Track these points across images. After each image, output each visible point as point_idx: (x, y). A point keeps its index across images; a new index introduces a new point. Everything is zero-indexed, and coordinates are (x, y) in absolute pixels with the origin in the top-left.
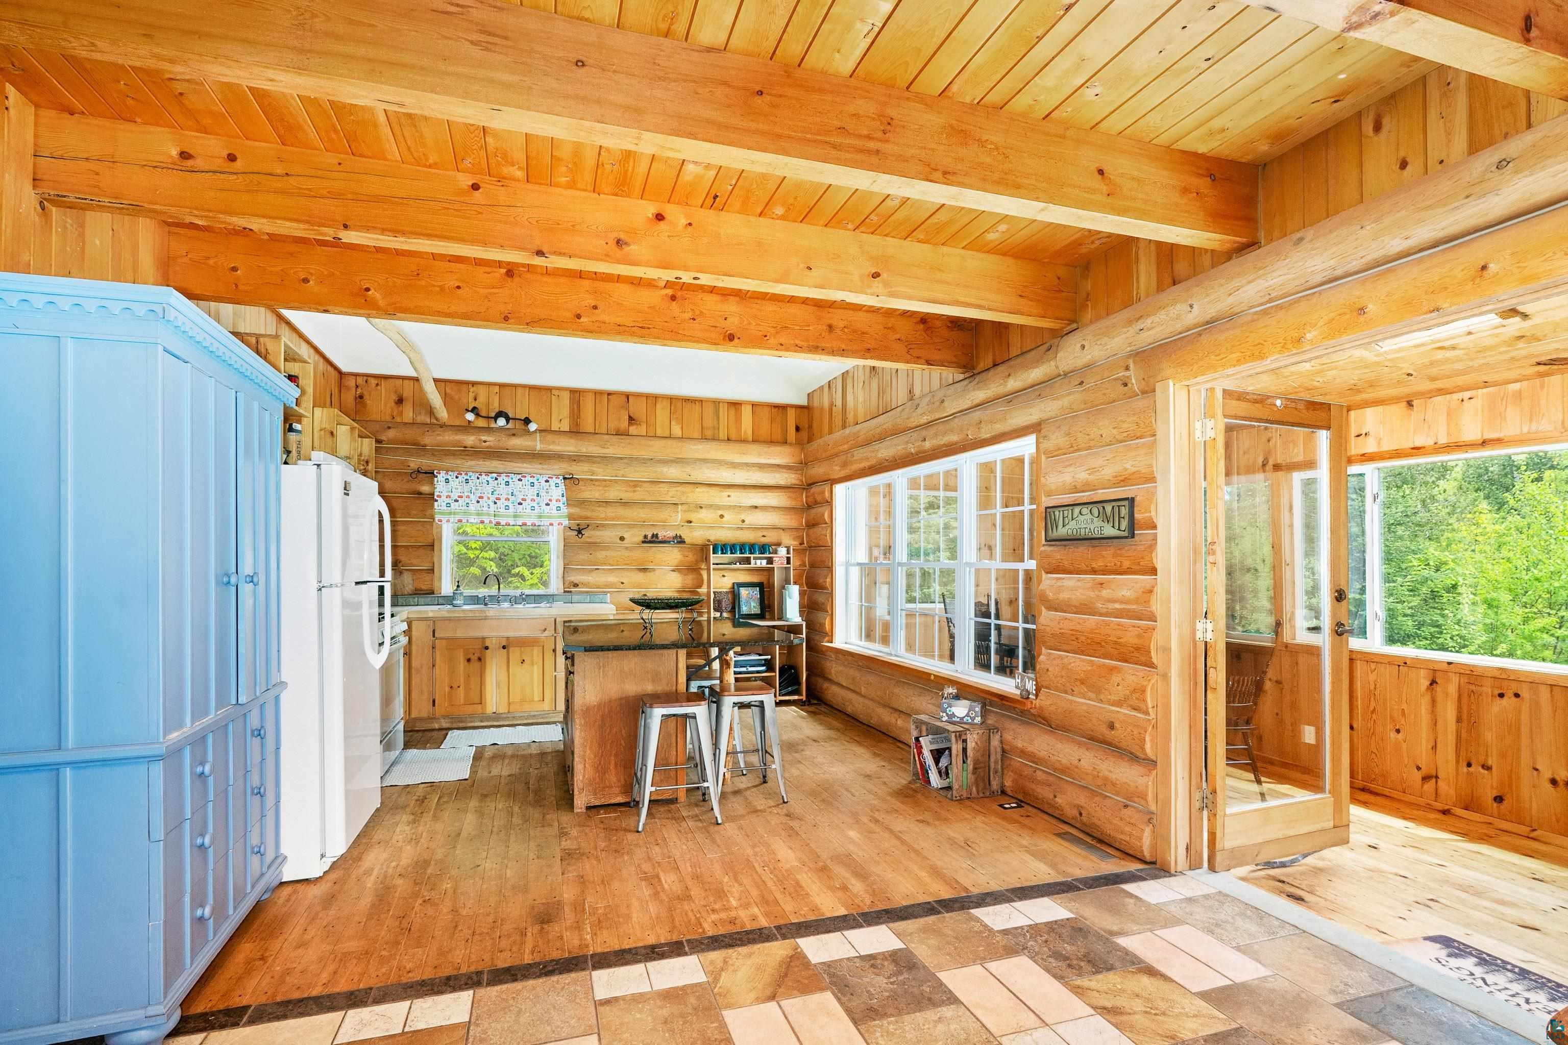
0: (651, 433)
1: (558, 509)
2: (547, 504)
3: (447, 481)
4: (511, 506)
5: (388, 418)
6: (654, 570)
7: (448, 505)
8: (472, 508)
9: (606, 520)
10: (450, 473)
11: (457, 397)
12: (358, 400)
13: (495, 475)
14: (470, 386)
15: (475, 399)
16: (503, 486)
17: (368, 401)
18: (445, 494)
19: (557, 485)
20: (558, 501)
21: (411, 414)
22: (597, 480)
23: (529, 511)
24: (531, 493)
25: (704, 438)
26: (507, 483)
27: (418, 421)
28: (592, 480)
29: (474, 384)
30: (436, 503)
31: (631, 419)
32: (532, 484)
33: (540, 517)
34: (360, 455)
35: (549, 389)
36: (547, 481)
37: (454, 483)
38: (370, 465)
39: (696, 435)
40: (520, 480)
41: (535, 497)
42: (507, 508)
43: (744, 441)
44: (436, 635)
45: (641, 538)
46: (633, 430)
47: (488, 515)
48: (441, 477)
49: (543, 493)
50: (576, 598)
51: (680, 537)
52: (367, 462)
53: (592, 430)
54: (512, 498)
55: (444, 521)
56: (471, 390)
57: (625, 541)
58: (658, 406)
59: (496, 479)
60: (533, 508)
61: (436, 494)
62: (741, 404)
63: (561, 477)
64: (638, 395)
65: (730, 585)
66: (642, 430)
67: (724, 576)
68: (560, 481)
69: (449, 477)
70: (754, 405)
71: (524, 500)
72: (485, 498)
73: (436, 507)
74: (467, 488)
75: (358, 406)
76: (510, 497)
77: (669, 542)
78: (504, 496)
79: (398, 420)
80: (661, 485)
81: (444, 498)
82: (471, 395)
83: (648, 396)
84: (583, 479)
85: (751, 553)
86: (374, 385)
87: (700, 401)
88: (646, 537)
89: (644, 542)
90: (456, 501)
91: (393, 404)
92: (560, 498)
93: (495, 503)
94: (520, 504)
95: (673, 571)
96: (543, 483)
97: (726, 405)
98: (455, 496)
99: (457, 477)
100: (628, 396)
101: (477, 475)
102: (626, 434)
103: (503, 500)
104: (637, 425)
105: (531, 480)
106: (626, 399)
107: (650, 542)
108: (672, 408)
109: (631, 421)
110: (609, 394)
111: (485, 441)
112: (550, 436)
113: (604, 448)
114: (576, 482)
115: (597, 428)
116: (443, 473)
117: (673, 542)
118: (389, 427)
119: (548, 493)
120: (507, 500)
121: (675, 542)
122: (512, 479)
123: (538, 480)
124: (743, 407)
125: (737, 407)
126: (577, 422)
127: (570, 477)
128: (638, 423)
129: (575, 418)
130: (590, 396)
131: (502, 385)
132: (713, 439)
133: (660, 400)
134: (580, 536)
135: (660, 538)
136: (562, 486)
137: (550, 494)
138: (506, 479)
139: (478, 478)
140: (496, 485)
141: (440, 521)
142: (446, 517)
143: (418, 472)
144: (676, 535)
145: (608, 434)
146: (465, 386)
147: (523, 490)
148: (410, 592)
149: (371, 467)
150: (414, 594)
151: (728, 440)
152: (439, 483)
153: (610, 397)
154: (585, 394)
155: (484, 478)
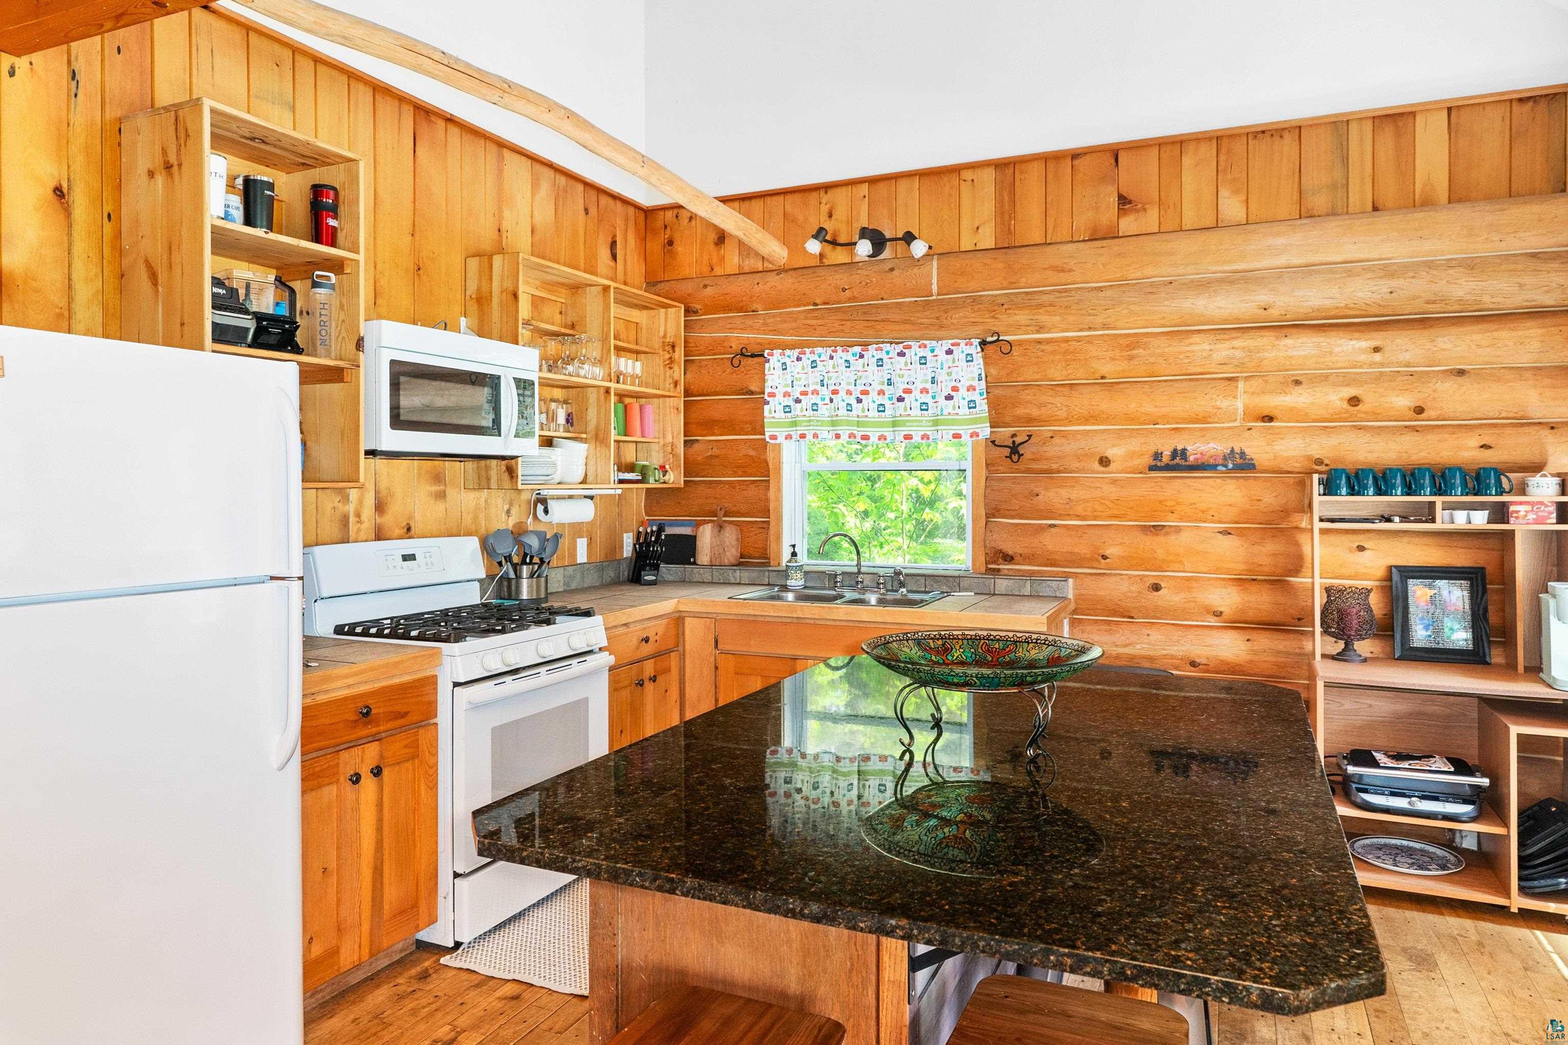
0: (1169, 225)
1: (972, 405)
2: (949, 398)
3: (784, 367)
4: (888, 404)
5: (706, 269)
6: (1178, 529)
7: (787, 409)
8: (824, 411)
9: (1070, 423)
10: (788, 352)
11: (801, 218)
12: (667, 247)
13: (857, 349)
14: (823, 194)
15: (830, 216)
16: (873, 367)
17: (679, 248)
18: (779, 392)
19: (969, 359)
20: (971, 388)
21: (736, 260)
22: (1049, 341)
23: (916, 412)
24: (921, 377)
25: (1306, 214)
26: (880, 363)
27: (746, 269)
28: (1039, 342)
29: (827, 187)
30: (766, 407)
31: (1123, 200)
32: (923, 361)
33: (936, 423)
34: (665, 336)
35: (955, 170)
36: (949, 352)
37: (795, 368)
38: (677, 349)
39: (1287, 207)
40: (901, 354)
41: (928, 386)
42: (881, 408)
43: (1427, 203)
44: (720, 646)
45: (1148, 460)
46: (1128, 224)
47: (849, 423)
48: (775, 359)
49: (942, 377)
50: (1002, 584)
51: (1242, 454)
52: (673, 347)
53: (1038, 238)
54: (889, 390)
55: (781, 439)
56: (824, 201)
57: (1113, 466)
58: (1187, 161)
59: (862, 356)
60: (924, 407)
61: (767, 390)
62: (1413, 114)
63: (976, 342)
64: (1138, 146)
65: (1381, 573)
66: (1151, 219)
67: (1361, 548)
68: (974, 349)
69: (787, 360)
70: (1452, 109)
71: (908, 391)
72: (842, 393)
73: (766, 413)
74: (814, 376)
75: (667, 257)
76: (885, 387)
77: (1213, 467)
78: (877, 387)
79: (718, 271)
80: (1196, 338)
81: (779, 397)
82: (825, 209)
83: (1161, 143)
84: (1020, 343)
85: (1439, 492)
86: (687, 221)
87: (1297, 129)
88: (1157, 456)
89: (1152, 468)
90: (798, 401)
91: (712, 246)
92: (976, 382)
93: (859, 401)
94: (901, 399)
95: (1226, 532)
96: (943, 357)
97: (1368, 126)
98: (796, 395)
99: (799, 359)
100: (1115, 152)
101: (829, 350)
102: (1112, 235)
103: (873, 395)
104: (1137, 211)
105: (921, 352)
106: (1113, 161)
107: (1168, 468)
108: (1222, 158)
109: (1124, 204)
110: (1075, 155)
111: (844, 290)
112: (956, 263)
113: (1063, 271)
114: (1006, 348)
115: (1050, 231)
116: (777, 352)
117: (1226, 466)
118: (705, 286)
119: (949, 374)
120: (881, 393)
121: (1230, 466)
122: (888, 353)
123: (933, 351)
124: (1419, 119)
125: (1400, 124)
126: (1009, 226)
127: (995, 338)
128: (1140, 206)
129: (1007, 217)
130: (1036, 170)
131: (872, 181)
132: (1333, 213)
133: (1191, 147)
134: (1015, 458)
135: (1192, 458)
136: (979, 359)
137: (954, 377)
138: (879, 355)
139: (831, 358)
140: (860, 368)
141: (774, 437)
142: (785, 431)
143: (742, 354)
144: (1232, 450)
145: (1072, 242)
146: (815, 195)
147: (906, 373)
148: (733, 561)
149: (680, 354)
150: (739, 564)
151: (1375, 209)
152: (772, 371)
153: (1076, 162)
154: (1024, 166)
155: (840, 356)
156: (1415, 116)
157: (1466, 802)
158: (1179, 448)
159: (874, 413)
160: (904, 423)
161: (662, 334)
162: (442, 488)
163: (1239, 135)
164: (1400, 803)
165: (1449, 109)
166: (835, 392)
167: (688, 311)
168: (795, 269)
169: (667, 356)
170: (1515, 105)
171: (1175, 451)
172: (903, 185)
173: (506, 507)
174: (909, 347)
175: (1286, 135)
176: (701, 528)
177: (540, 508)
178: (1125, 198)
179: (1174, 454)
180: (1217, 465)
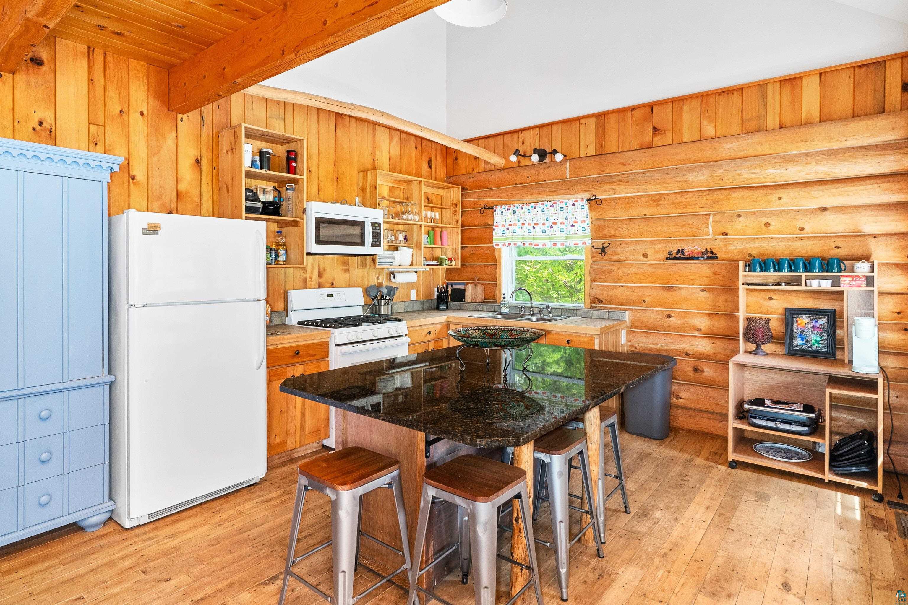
0: (677, 140)
1: (584, 229)
2: (573, 226)
3: (502, 213)
4: (547, 229)
5: (471, 170)
6: (680, 289)
7: (504, 233)
8: (519, 233)
9: (630, 237)
10: (503, 206)
11: (510, 145)
12: (455, 161)
13: (533, 204)
14: (520, 133)
15: (523, 144)
16: (540, 213)
17: (460, 163)
18: (500, 225)
19: (583, 208)
20: (583, 221)
21: (483, 165)
22: (619, 198)
23: (558, 233)
24: (561, 216)
25: (745, 132)
26: (543, 211)
27: (487, 170)
28: (615, 199)
29: (521, 131)
30: (494, 232)
31: (655, 129)
32: (562, 209)
33: (567, 238)
34: (453, 201)
35: (577, 119)
36: (573, 205)
37: (507, 214)
38: (458, 206)
39: (736, 129)
40: (552, 206)
41: (564, 220)
42: (544, 231)
43: (809, 123)
45: (666, 255)
46: (657, 140)
47: (529, 238)
48: (498, 210)
49: (570, 216)
51: (711, 252)
52: (456, 205)
53: (616, 150)
54: (547, 223)
55: (500, 245)
56: (520, 137)
57: (649, 258)
58: (686, 109)
59: (535, 208)
60: (562, 231)
61: (495, 224)
62: (801, 78)
63: (586, 200)
64: (663, 102)
65: (781, 311)
66: (668, 138)
67: (771, 299)
68: (585, 203)
69: (503, 210)
70: (822, 74)
71: (555, 223)
72: (526, 225)
73: (494, 234)
74: (515, 217)
75: (455, 165)
76: (545, 222)
77: (697, 258)
78: (542, 221)
79: (476, 171)
80: (689, 195)
81: (500, 227)
82: (521, 140)
83: (674, 101)
84: (606, 200)
85: (806, 270)
87: (741, 89)
88: (670, 253)
89: (667, 259)
90: (508, 229)
92: (585, 219)
93: (534, 228)
94: (551, 227)
95: (703, 290)
96: (570, 207)
97: (778, 85)
98: (507, 226)
99: (508, 209)
100: (651, 106)
101: (521, 205)
102: (650, 146)
103: (540, 225)
104: (662, 134)
105: (561, 205)
106: (650, 110)
107: (675, 258)
108: (703, 106)
109: (656, 131)
110: (633, 109)
111: (528, 177)
112: (578, 163)
113: (625, 165)
114: (599, 203)
115: (621, 146)
116: (499, 207)
117: (703, 258)
118: (470, 178)
119: (573, 215)
120: (544, 224)
121: (705, 258)
122: (546, 206)
123: (566, 204)
124: (805, 81)
125: (794, 83)
126: (602, 144)
127: (594, 198)
128: (663, 132)
129: (601, 140)
131: (541, 126)
132: (759, 130)
133: (688, 102)
134: (603, 254)
135: (686, 254)
136: (587, 208)
137: (575, 216)
138: (542, 207)
139: (522, 209)
140: (535, 213)
141: (497, 245)
142: (503, 242)
143: (485, 208)
144: (706, 250)
145: (631, 150)
146: (517, 134)
147: (554, 215)
148: (480, 301)
149: (459, 209)
150: (484, 302)
151: (781, 127)
152: (497, 215)
153: (633, 112)
154: (609, 116)
155: (526, 207)
156: (802, 79)
157: (805, 425)
158: (680, 249)
159: (540, 234)
160: (553, 238)
161: (451, 200)
162: (347, 267)
163: (712, 94)
164: (771, 424)
165: (821, 74)
166: (523, 224)
167: (463, 189)
168: (508, 168)
169: (454, 209)
170: (856, 69)
171: (679, 250)
172: (555, 127)
173: (377, 276)
174: (556, 203)
175: (735, 93)
176: (468, 286)
177: (392, 276)
178: (656, 128)
179: (678, 252)
180: (699, 257)
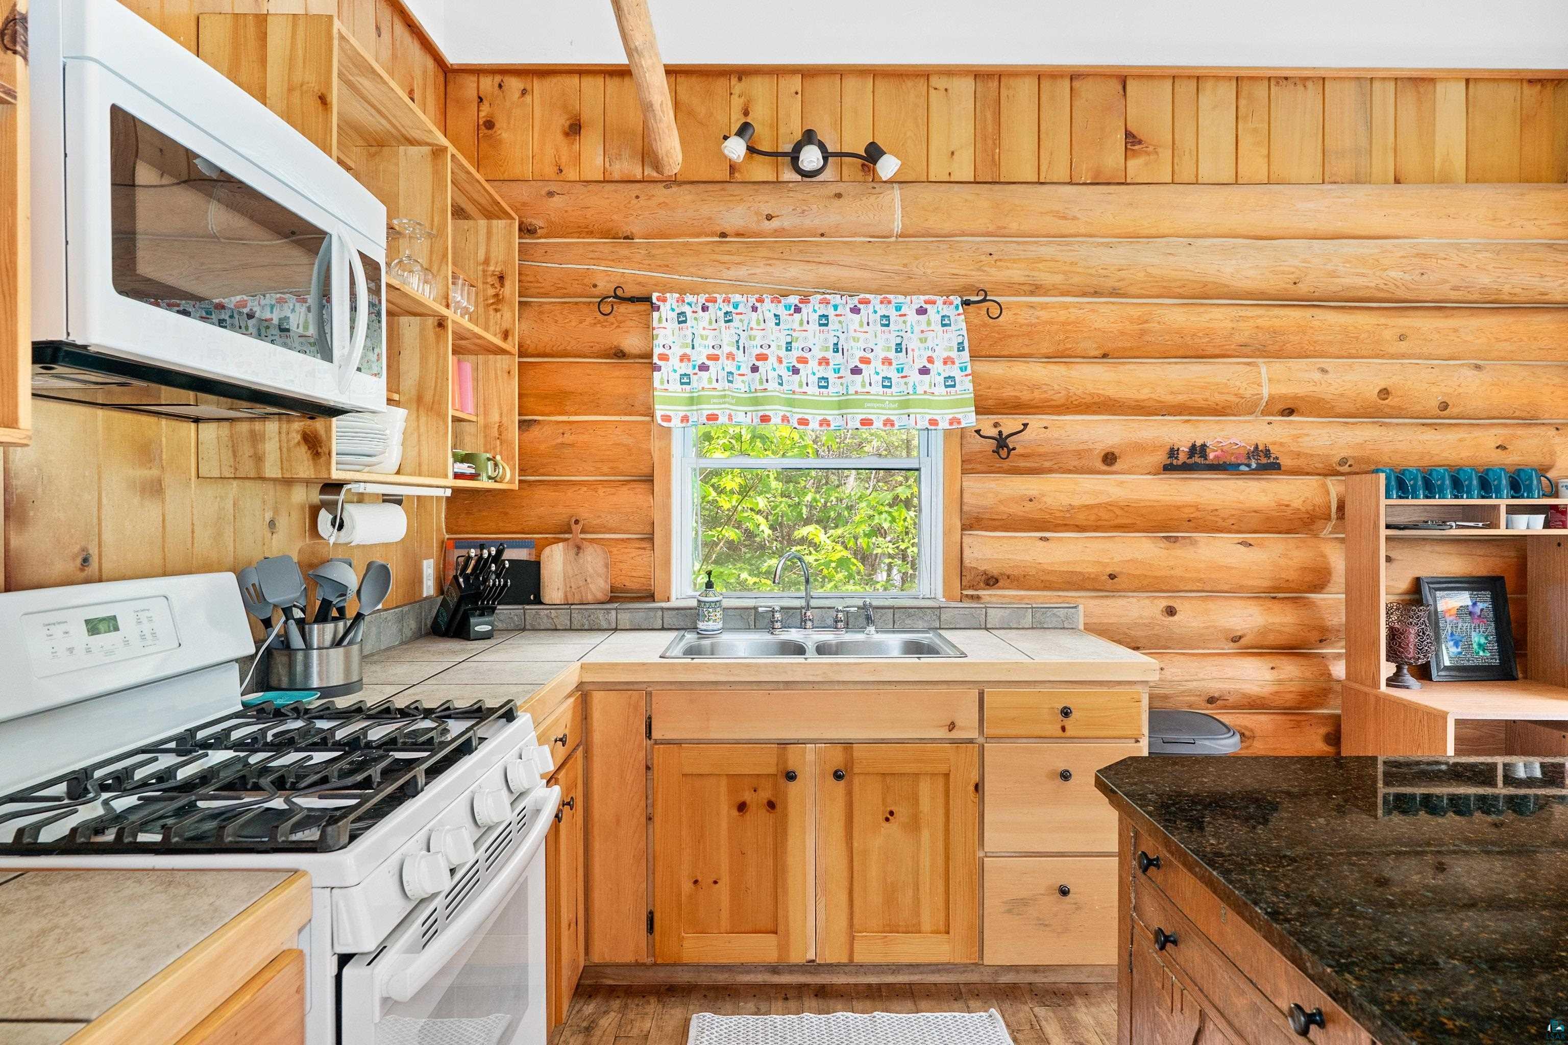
0: (1186, 174)
1: (950, 382)
2: (924, 371)
3: (682, 319)
4: (833, 377)
5: (549, 171)
7: (685, 379)
8: (742, 383)
10: (689, 298)
11: (701, 110)
12: (483, 130)
13: (793, 299)
14: (734, 81)
15: (745, 113)
16: (814, 327)
17: (504, 132)
18: (676, 352)
19: (945, 322)
20: (948, 360)
21: (599, 161)
22: (1045, 306)
23: (877, 389)
24: (883, 342)
25: (1330, 179)
26: (824, 321)
27: (616, 176)
29: (743, 73)
30: (656, 376)
31: (1131, 139)
32: (886, 321)
33: (904, 404)
34: (487, 262)
35: (923, 74)
36: (922, 311)
37: (700, 323)
38: (507, 283)
39: (1310, 169)
40: (855, 310)
41: (892, 355)
42: (824, 382)
43: (1445, 180)
44: (656, 735)
45: (1161, 457)
46: (1137, 168)
47: (780, 400)
48: (668, 308)
49: (912, 343)
50: (996, 615)
51: (1267, 453)
52: (501, 278)
53: (1029, 175)
54: (836, 359)
55: (676, 423)
56: (737, 92)
57: (1120, 465)
58: (1205, 100)
59: (798, 310)
60: (887, 383)
61: (657, 351)
62: (1432, 81)
63: (957, 300)
64: (1149, 75)
66: (1162, 166)
67: (1388, 559)
68: (954, 309)
69: (687, 309)
70: (1470, 80)
71: (865, 361)
72: (772, 360)
73: (657, 384)
74: (727, 336)
75: (483, 145)
76: (830, 354)
77: (1236, 467)
78: (818, 353)
79: (571, 174)
80: (1215, 314)
81: (674, 361)
82: (737, 103)
83: (1175, 76)
84: (1010, 305)
85: (1486, 495)
86: (517, 94)
87: (1320, 80)
88: (1173, 452)
89: (1166, 468)
90: (704, 368)
91: (560, 137)
92: (954, 354)
93: (796, 371)
94: (856, 371)
96: (912, 317)
97: (1391, 86)
98: (700, 357)
99: (705, 309)
100: (1122, 78)
101: (752, 299)
102: (1120, 180)
103: (814, 364)
104: (1148, 154)
105: (882, 310)
106: (1120, 88)
107: (1186, 468)
108: (1243, 102)
109: (1133, 144)
110: (1075, 76)
111: (769, 218)
112: (926, 195)
113: (1065, 218)
114: (995, 312)
115: (1044, 168)
116: (672, 298)
117: (1249, 466)
118: (551, 194)
119: (923, 340)
120: (824, 361)
121: (1254, 466)
122: (836, 307)
123: (898, 308)
124: (1440, 87)
125: (1422, 90)
126: (993, 156)
127: (980, 298)
128: (1151, 149)
129: (990, 142)
130: (1027, 87)
131: (808, 73)
132: (1357, 180)
133: (1209, 85)
134: (1004, 453)
135: (1211, 456)
136: (960, 324)
137: (930, 344)
138: (822, 309)
139: (754, 309)
140: (796, 326)
141: (667, 418)
142: (682, 410)
143: (616, 297)
144: (1257, 447)
145: (1071, 183)
146: (722, 82)
147: (863, 336)
148: (600, 596)
149: (511, 289)
150: (612, 600)
151: (1397, 181)
152: (664, 324)
153: (1076, 84)
154: (1012, 82)
155: (768, 308)
156: (1435, 84)
158: (1198, 444)
159: (813, 389)
160: (859, 404)
161: (481, 256)
162: (156, 472)
163: (1262, 78)
165: (1467, 81)
166: (762, 357)
167: (526, 230)
168: (692, 183)
169: (491, 292)
170: (1526, 86)
171: (1194, 446)
172: (851, 83)
174: (867, 302)
175: (1310, 84)
176: (547, 551)
178: (1134, 137)
179: (1193, 450)
180: (1239, 465)
